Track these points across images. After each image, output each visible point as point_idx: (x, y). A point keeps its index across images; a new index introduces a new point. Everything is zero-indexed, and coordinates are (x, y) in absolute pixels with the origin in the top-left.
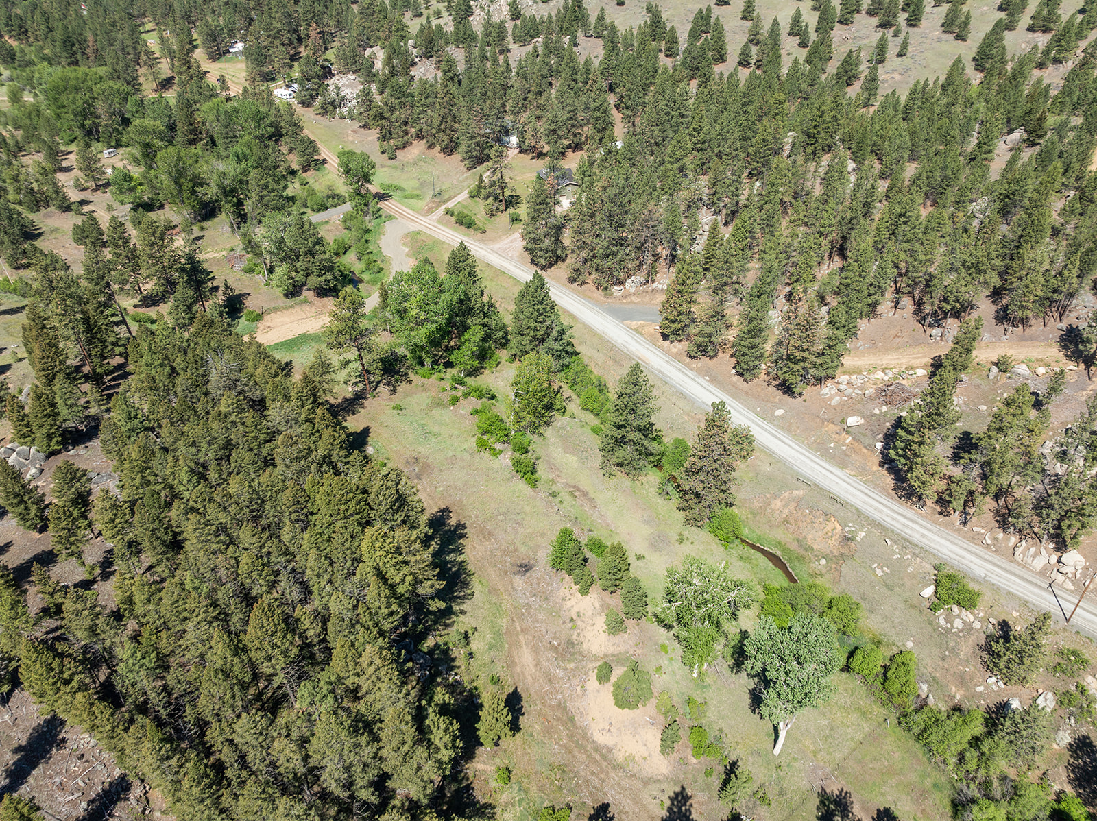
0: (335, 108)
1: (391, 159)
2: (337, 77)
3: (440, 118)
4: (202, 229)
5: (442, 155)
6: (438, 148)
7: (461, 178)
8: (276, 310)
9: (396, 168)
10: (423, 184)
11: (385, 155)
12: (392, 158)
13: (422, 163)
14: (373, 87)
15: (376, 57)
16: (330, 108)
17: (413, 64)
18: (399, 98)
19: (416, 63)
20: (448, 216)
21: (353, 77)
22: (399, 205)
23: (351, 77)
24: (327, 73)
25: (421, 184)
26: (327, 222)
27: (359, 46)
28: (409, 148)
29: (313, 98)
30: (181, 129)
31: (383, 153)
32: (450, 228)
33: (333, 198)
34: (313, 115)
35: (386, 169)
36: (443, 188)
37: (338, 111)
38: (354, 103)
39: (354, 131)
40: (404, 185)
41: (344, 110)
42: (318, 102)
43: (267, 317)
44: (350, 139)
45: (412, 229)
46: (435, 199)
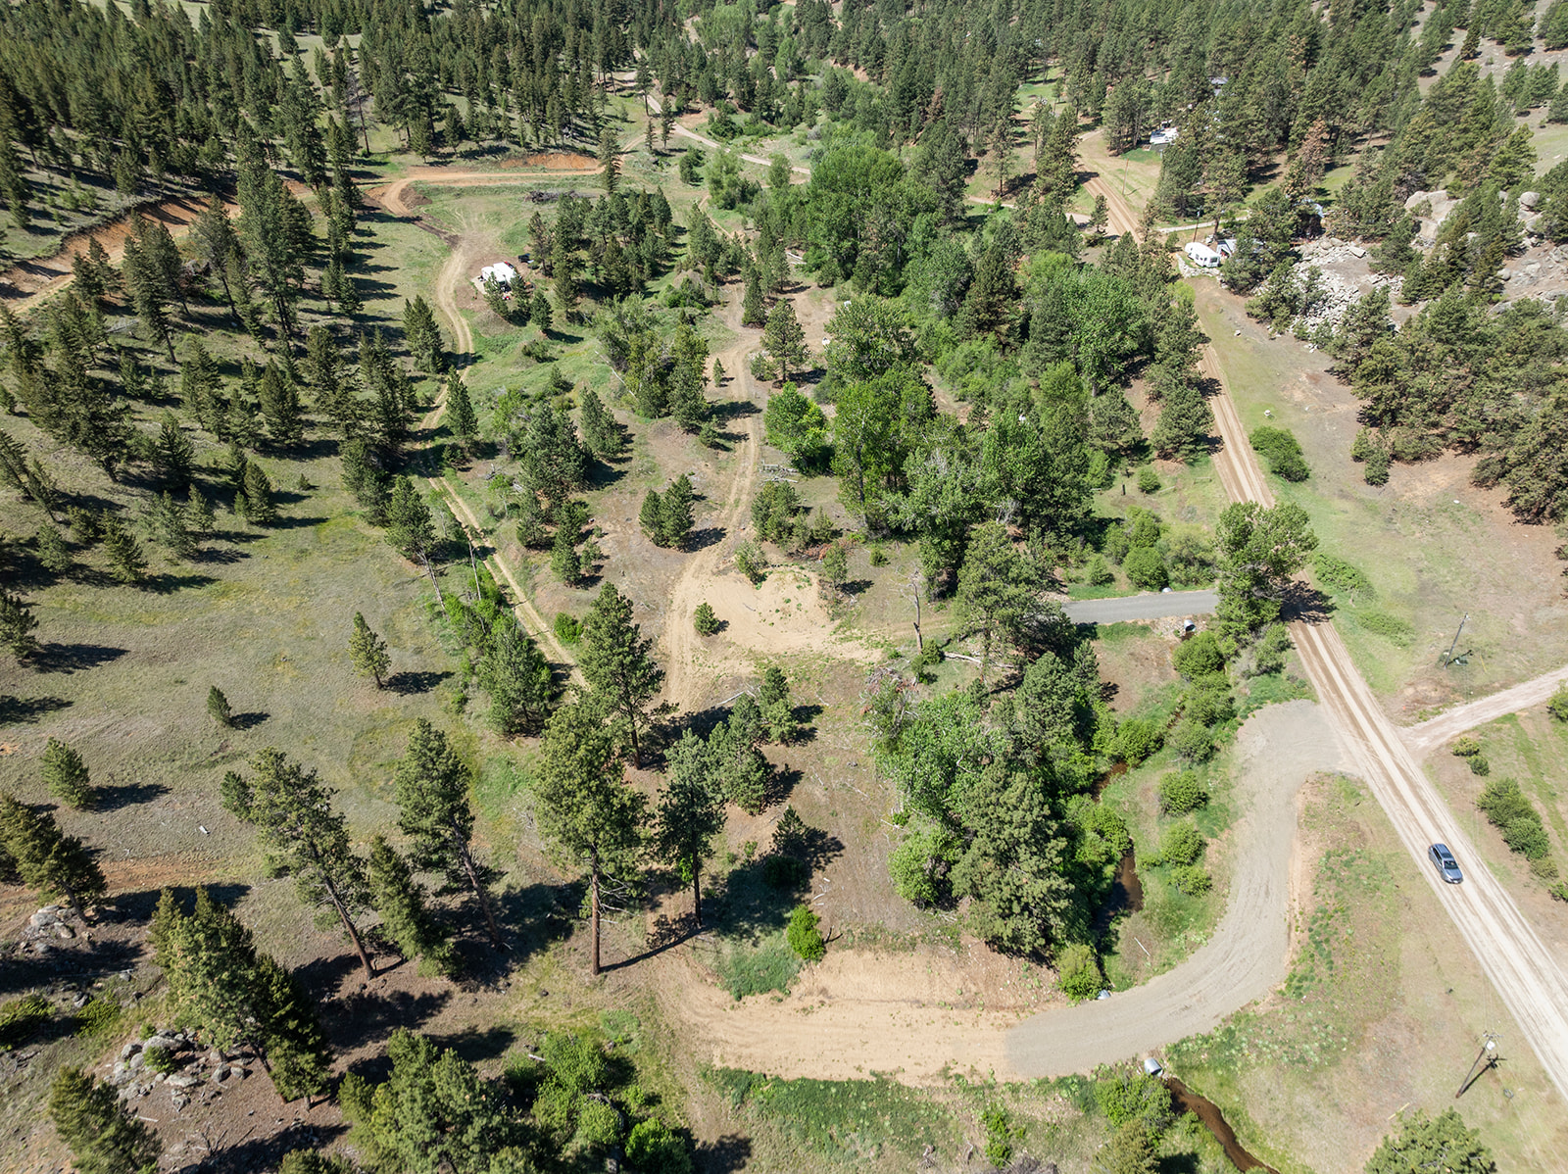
0: (1293, 311)
1: (1370, 481)
2: (1323, 241)
3: (1542, 437)
4: (879, 560)
5: (1507, 515)
6: (1503, 492)
7: (1541, 615)
8: (871, 939)
9: (1372, 510)
10: (1425, 592)
11: (1362, 466)
12: (1377, 480)
13: (1443, 521)
14: (1398, 282)
15: (1428, 212)
16: (1282, 309)
17: (1515, 251)
18: (1447, 341)
19: (1523, 250)
20: (1463, 767)
21: (1360, 251)
22: (1340, 650)
23: (1356, 248)
24: (1310, 226)
25: (1422, 588)
26: (1145, 629)
27: (1401, 182)
28: (1428, 465)
29: (1257, 278)
30: (976, 296)
31: (1357, 459)
32: (1458, 813)
33: (1189, 563)
34: (1240, 316)
35: (1347, 505)
36: (1480, 640)
37: (1297, 320)
38: (1338, 312)
39: (1314, 379)
40: (1376, 577)
41: (1311, 321)
42: (1263, 290)
43: (833, 957)
44: (1298, 396)
45: (1344, 766)
46: (1444, 674)
